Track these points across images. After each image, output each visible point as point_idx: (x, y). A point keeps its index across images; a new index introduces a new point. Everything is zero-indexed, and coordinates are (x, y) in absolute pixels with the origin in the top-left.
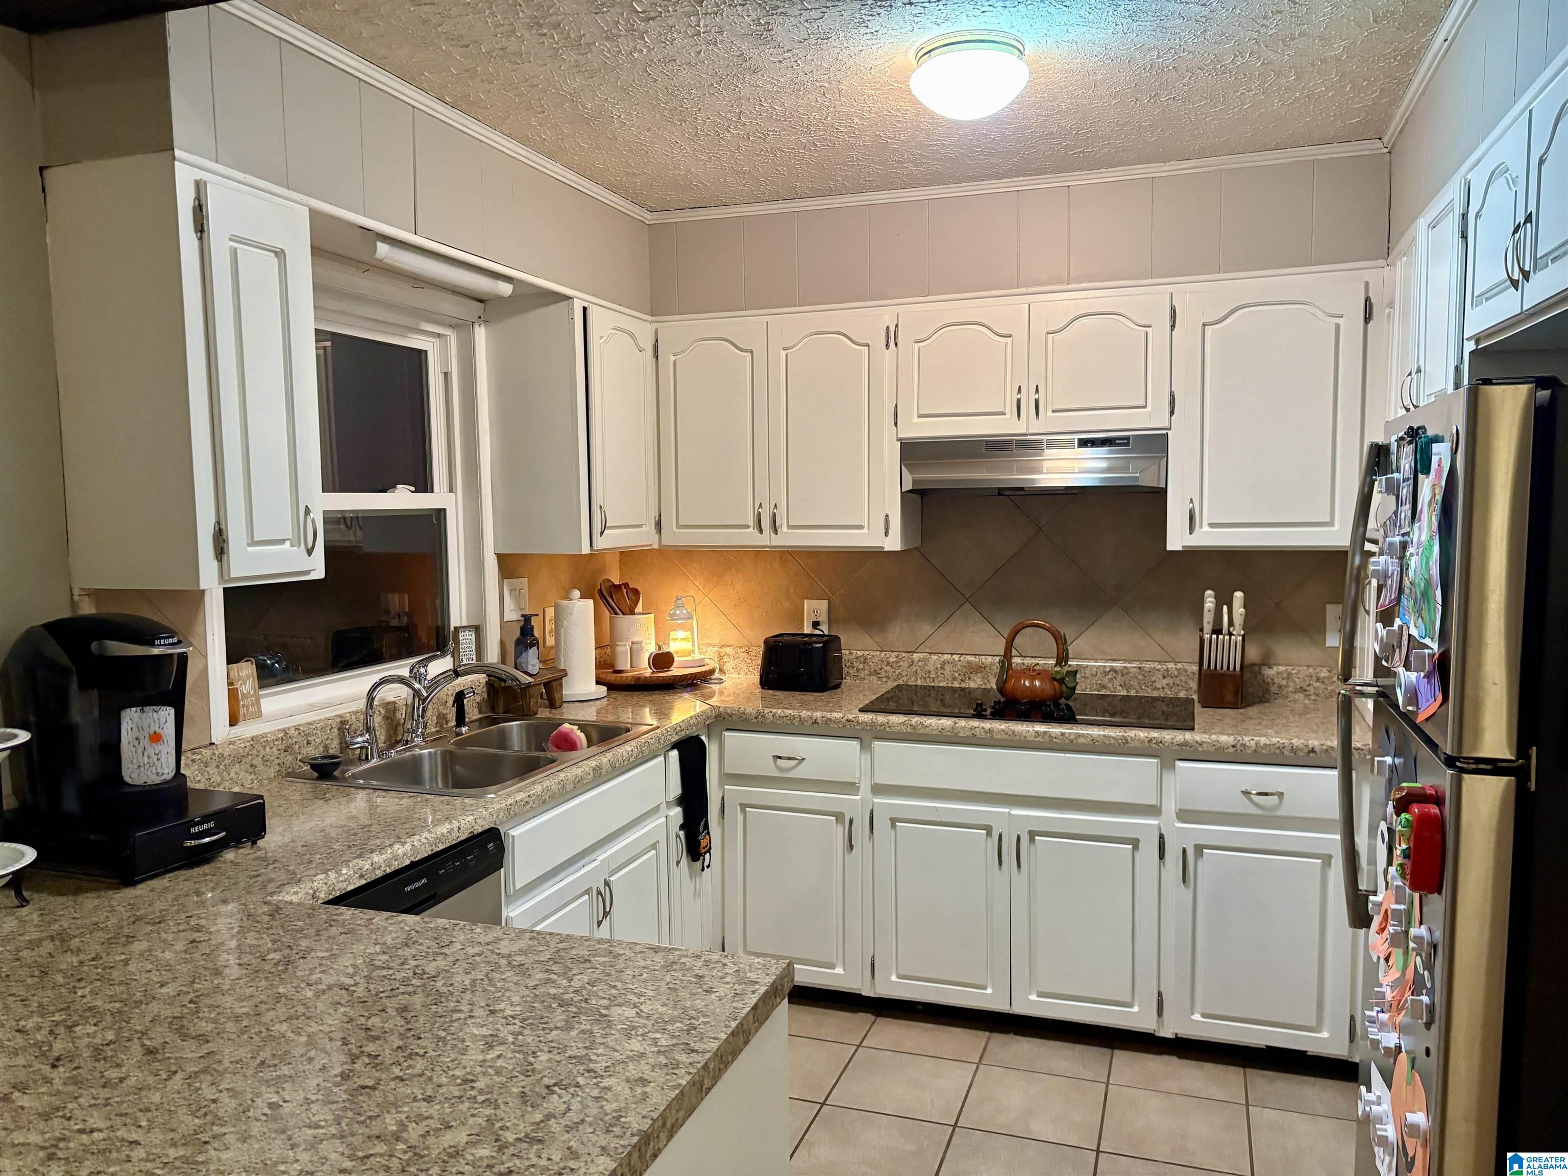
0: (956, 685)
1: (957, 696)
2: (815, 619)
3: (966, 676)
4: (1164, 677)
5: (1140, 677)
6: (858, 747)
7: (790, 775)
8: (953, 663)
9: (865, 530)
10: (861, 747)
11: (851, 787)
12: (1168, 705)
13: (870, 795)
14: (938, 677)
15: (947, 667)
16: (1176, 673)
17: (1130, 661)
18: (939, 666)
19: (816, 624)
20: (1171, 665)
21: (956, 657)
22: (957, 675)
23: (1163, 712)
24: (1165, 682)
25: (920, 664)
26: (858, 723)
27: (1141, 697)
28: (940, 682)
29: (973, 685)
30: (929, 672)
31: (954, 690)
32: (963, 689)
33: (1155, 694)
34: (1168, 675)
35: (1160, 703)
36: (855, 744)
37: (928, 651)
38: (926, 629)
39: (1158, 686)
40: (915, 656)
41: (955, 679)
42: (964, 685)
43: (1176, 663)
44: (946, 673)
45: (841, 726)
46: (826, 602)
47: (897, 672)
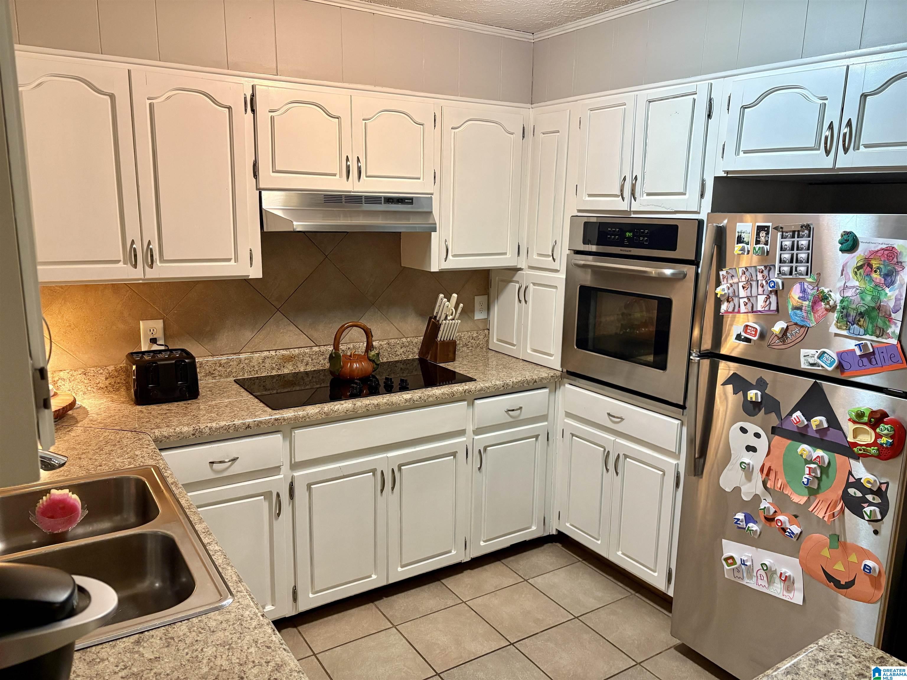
0: (274, 373)
1: (275, 380)
2: (152, 337)
3: (280, 366)
4: (401, 348)
5: (389, 350)
6: (281, 438)
7: (226, 474)
8: (272, 357)
9: (232, 263)
10: (283, 438)
11: (276, 470)
12: (403, 364)
13: (290, 471)
14: (260, 369)
15: (268, 361)
16: (407, 344)
17: (383, 340)
18: (261, 361)
19: (154, 341)
20: (404, 340)
21: (273, 353)
22: (274, 365)
23: (401, 369)
24: (402, 350)
25: (247, 361)
26: (284, 420)
27: (390, 362)
28: (262, 373)
29: (286, 371)
30: (254, 366)
31: (273, 377)
32: (279, 375)
33: (397, 359)
34: (404, 346)
35: (399, 364)
36: (279, 436)
37: (250, 351)
38: (248, 334)
39: (399, 354)
40: (242, 356)
41: (273, 369)
42: (280, 373)
43: (407, 338)
44: (267, 365)
45: (270, 425)
46: (161, 321)
47: (228, 370)
